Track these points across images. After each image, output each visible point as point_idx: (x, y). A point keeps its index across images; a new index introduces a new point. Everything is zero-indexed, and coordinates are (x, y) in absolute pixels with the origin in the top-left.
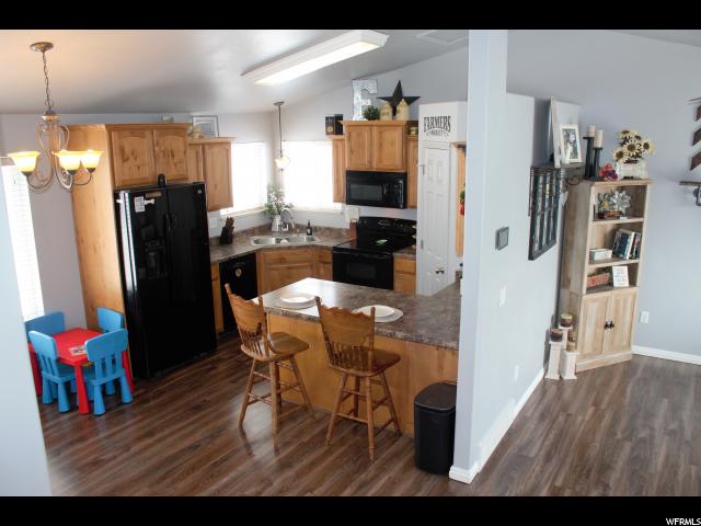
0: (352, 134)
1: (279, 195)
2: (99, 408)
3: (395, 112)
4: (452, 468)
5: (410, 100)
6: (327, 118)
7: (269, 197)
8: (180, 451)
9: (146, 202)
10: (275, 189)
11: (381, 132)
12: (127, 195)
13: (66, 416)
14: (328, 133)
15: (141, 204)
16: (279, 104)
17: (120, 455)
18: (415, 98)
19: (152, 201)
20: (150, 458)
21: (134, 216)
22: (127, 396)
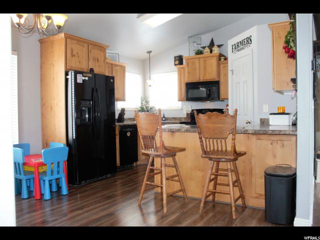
0: (189, 64)
1: (147, 102)
2: (47, 196)
3: (211, 52)
4: (295, 219)
5: (219, 46)
6: (175, 57)
7: (142, 103)
8: (101, 217)
9: (84, 78)
10: (145, 99)
11: (205, 61)
12: (73, 74)
13: (27, 200)
14: (175, 65)
15: (80, 78)
16: (149, 52)
17: (60, 218)
18: (222, 45)
19: (87, 78)
20: (80, 220)
21: (76, 84)
22: (65, 191)
